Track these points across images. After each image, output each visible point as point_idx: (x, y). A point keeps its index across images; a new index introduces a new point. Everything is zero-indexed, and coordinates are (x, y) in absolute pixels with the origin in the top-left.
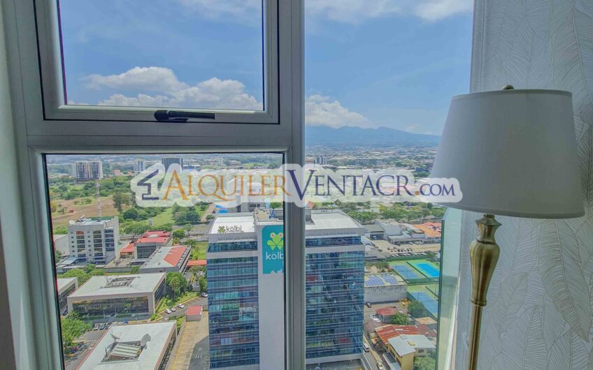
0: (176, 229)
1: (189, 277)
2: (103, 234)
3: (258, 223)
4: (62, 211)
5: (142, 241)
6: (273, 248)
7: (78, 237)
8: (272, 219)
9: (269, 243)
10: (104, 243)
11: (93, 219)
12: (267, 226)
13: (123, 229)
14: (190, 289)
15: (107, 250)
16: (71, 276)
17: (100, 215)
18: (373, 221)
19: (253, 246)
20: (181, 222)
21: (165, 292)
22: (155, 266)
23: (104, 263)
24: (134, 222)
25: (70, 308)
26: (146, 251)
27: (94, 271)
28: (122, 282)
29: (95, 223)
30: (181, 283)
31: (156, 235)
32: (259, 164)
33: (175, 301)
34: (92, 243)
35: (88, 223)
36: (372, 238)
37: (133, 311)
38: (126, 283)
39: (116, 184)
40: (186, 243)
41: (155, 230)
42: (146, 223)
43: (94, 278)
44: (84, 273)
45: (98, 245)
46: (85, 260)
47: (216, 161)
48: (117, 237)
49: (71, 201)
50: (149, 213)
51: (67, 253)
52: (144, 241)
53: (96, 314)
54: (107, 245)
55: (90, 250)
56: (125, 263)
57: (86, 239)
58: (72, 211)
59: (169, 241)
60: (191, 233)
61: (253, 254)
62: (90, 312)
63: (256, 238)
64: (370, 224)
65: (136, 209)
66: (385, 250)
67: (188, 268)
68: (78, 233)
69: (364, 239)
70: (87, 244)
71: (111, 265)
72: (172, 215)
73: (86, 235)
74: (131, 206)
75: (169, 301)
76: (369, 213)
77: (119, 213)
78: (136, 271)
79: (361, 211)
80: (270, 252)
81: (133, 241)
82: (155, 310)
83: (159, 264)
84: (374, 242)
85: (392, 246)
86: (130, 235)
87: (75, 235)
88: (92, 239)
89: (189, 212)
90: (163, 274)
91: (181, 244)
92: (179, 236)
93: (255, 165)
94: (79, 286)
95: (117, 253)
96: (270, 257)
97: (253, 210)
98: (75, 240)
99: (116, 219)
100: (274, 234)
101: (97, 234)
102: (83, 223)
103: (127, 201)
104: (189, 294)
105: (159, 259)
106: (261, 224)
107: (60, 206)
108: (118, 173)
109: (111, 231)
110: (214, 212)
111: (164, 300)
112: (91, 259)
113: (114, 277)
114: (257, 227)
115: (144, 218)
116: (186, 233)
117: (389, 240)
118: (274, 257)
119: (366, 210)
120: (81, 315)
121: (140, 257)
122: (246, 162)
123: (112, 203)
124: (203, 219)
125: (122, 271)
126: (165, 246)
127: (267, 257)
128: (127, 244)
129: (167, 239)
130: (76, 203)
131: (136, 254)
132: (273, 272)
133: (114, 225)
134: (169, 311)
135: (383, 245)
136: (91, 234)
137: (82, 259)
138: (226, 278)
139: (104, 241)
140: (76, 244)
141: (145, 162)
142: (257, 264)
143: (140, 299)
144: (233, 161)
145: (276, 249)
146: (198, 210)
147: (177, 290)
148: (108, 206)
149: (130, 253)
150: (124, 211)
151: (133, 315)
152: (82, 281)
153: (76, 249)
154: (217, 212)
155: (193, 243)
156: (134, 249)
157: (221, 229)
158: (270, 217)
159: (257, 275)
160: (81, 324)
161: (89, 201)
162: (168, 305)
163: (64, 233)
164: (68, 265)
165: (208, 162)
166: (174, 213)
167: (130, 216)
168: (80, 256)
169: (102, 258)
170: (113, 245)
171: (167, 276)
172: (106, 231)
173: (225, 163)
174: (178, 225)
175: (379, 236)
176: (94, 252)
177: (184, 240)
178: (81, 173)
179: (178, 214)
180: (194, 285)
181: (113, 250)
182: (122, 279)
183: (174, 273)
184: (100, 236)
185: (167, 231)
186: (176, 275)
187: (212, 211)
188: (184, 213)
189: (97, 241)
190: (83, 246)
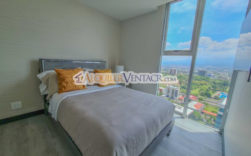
0: (200, 97)
1: (203, 116)
2: (175, 91)
7: (168, 90)
10: (174, 94)
13: (181, 91)
14: (202, 120)
15: (175, 96)
17: (175, 85)
22: (190, 106)
23: (173, 99)
24: (184, 90)
28: (178, 107)
29: (173, 87)
30: (199, 117)
31: (192, 97)
34: (171, 93)
35: (171, 87)
39: (180, 76)
40: (203, 103)
41: (192, 95)
45: (173, 94)
46: (168, 97)
48: (178, 93)
51: (165, 93)
55: (170, 94)
56: (179, 102)
57: (170, 91)
59: (196, 100)
60: (206, 100)
65: (185, 86)
67: (203, 112)
70: (170, 92)
71: (175, 101)
72: (199, 91)
73: (170, 90)
78: (183, 105)
81: (183, 96)
83: (192, 107)
86: (182, 94)
87: (167, 89)
88: (171, 91)
89: (207, 92)
91: (201, 102)
95: (178, 98)
99: (180, 87)
101: (173, 90)
102: (170, 86)
104: (201, 122)
105: (192, 105)
108: (181, 73)
109: (177, 91)
110: (219, 95)
112: (170, 97)
113: (176, 105)
116: (204, 99)
124: (213, 96)
125: (178, 104)
126: (194, 101)
128: (181, 96)
129: (196, 99)
131: (183, 100)
133: (178, 89)
137: (167, 96)
140: (167, 91)
146: (211, 92)
147: (197, 118)
149: (182, 99)
150: (182, 86)
153: (167, 93)
155: (207, 104)
163: (165, 87)
165: (219, 74)
166: (200, 91)
167: (183, 88)
170: (177, 95)
171: (194, 112)
172: (176, 90)
174: (201, 95)
178: (171, 72)
180: (204, 120)
181: (177, 96)
182: (179, 106)
183: (197, 112)
184: (174, 91)
185: (196, 96)
186: (197, 113)
187: (218, 94)
188: (204, 91)
189: (173, 92)
190: (169, 93)
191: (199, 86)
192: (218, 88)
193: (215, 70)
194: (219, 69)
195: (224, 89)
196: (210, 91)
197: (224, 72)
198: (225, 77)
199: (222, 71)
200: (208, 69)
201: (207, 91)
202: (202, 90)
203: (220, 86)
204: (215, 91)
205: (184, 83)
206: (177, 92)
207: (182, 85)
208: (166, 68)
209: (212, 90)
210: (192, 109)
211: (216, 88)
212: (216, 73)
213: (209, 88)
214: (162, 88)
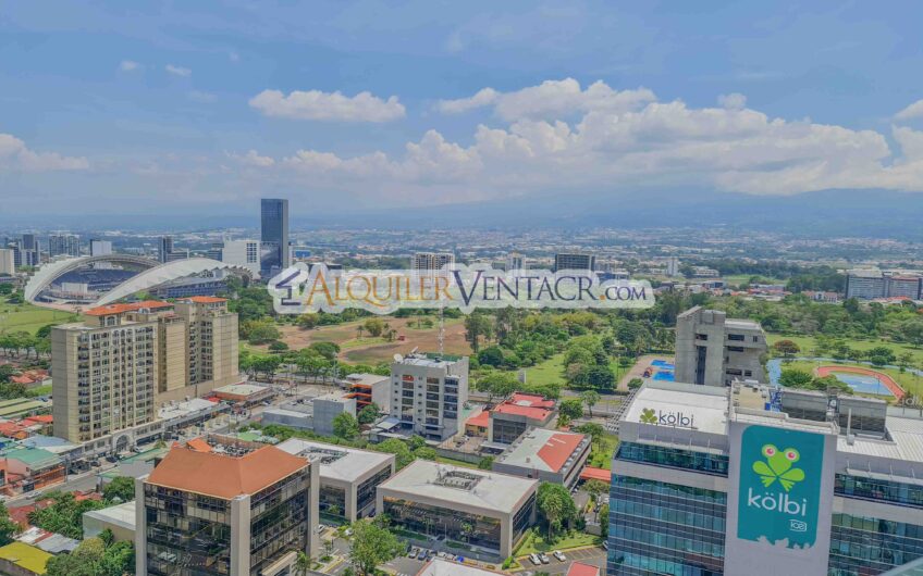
0: (567, 397)
1: (581, 501)
2: (442, 385)
3: (735, 417)
4: (389, 337)
5: (503, 410)
6: (768, 482)
7: (405, 385)
8: (772, 411)
9: (758, 467)
10: (441, 402)
11: (430, 357)
12: (754, 427)
13: (475, 383)
14: (581, 526)
15: (446, 416)
16: (387, 452)
17: (441, 351)
19: (718, 466)
20: (577, 383)
21: (532, 519)
22: (520, 462)
23: (438, 438)
24: (495, 373)
25: (380, 507)
26: (510, 430)
27: (422, 450)
28: (461, 481)
29: (431, 364)
30: (565, 510)
31: (529, 403)
32: (763, 278)
33: (549, 543)
34: (424, 399)
35: (420, 362)
37: (474, 541)
38: (467, 485)
40: (583, 430)
41: (528, 393)
42: (513, 376)
43: (419, 462)
44: (406, 450)
45: (432, 406)
46: (410, 427)
47: (662, 267)
48: (463, 396)
49: (403, 321)
50: (523, 358)
51: (387, 410)
52: (507, 410)
53: (415, 528)
54: (447, 406)
55: (418, 411)
56: (471, 446)
57: (416, 391)
58: (402, 338)
59: (550, 417)
60: (594, 409)
61: (717, 483)
62: (408, 523)
63: (726, 449)
65: (500, 348)
67: (582, 482)
68: (406, 377)
70: (416, 398)
71: (449, 444)
72: (562, 368)
73: (416, 383)
74: (493, 341)
75: (539, 540)
77: (472, 351)
78: (486, 465)
80: (760, 489)
81: (489, 407)
82: (510, 551)
83: (528, 460)
86: (485, 395)
87: (400, 380)
88: (424, 391)
89: (595, 367)
90: (533, 482)
91: (572, 428)
92: (570, 412)
93: (751, 281)
94: (397, 471)
95: (461, 425)
96: (759, 501)
97: (728, 384)
98: (400, 389)
100: (773, 448)
101: (433, 384)
102: (413, 362)
103: (487, 331)
104: (577, 535)
105: (527, 451)
106: (741, 418)
107: (386, 326)
109: (455, 382)
110: (647, 374)
111: (530, 535)
112: (420, 426)
113: (450, 468)
114: (731, 424)
115: (512, 366)
116: (585, 409)
118: (769, 503)
120: (394, 523)
121: (496, 439)
122: (731, 272)
123: (463, 331)
125: (465, 460)
126: (542, 426)
127: (751, 500)
128: (477, 410)
129: (548, 413)
130: (409, 324)
131: (490, 432)
132: (763, 539)
133: (460, 372)
134: (537, 561)
136: (424, 383)
137: (406, 426)
138: (651, 525)
139: (443, 396)
140: (400, 396)
141: (527, 259)
142: (724, 509)
143: (486, 521)
144: (701, 268)
145: (777, 487)
146: (613, 364)
147: (556, 521)
148: (456, 337)
149: (482, 429)
150: (481, 349)
151: (474, 548)
152: (402, 463)
153: (400, 405)
154: (654, 374)
155: (596, 431)
156: (489, 423)
157: (648, 414)
158: (767, 407)
159: (723, 536)
160: (392, 541)
161: (429, 324)
162: (537, 547)
163: (387, 374)
164: (385, 431)
165: (645, 266)
166: (566, 365)
167: (490, 359)
168: (404, 417)
169: (436, 429)
170: (456, 409)
171: (540, 488)
172: (447, 382)
173: (682, 271)
174: (572, 389)
176: (425, 416)
177: (580, 422)
179: (575, 368)
180: (589, 520)
181: (454, 417)
182: (463, 475)
183: (553, 486)
184: (437, 389)
185: (550, 397)
186: (556, 491)
187: (643, 371)
188: (584, 366)
189: (432, 396)
190: (411, 402)
191: (562, 337)
192: (640, 342)
193: (629, 248)
194: (643, 242)
195: (663, 342)
196: (610, 358)
197: (664, 254)
198: (669, 281)
199: (655, 252)
200: (602, 243)
201: (599, 360)
202: (573, 358)
203: (650, 328)
204: (631, 354)
205: (493, 334)
206: (456, 391)
207: (484, 344)
208: (393, 253)
209: (617, 356)
210: (531, 474)
211: (633, 341)
212: (634, 262)
213: (607, 344)
214: (367, 380)
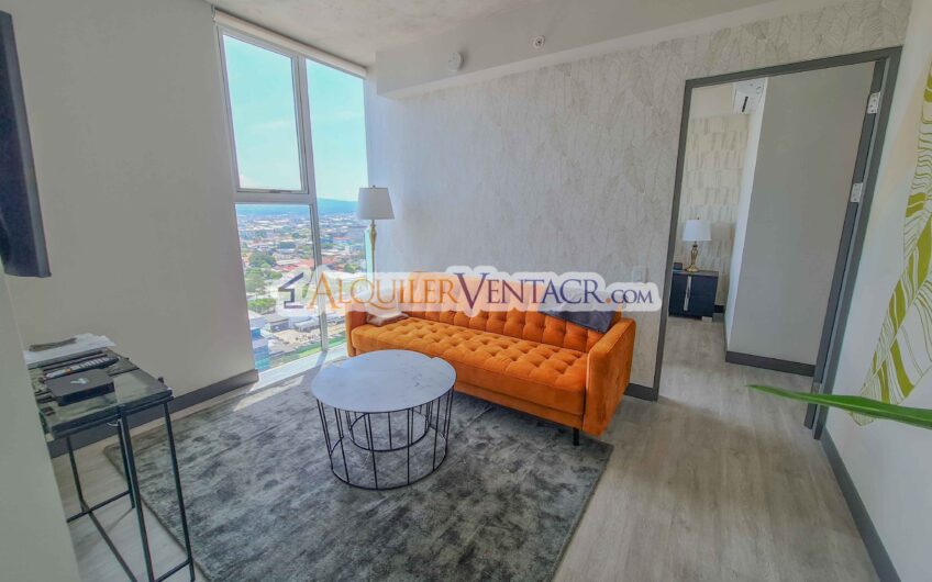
18: (271, 309)
36: (274, 330)
64: (269, 313)
66: (293, 341)
69: (264, 332)
76: (265, 300)
79: (254, 298)
84: (276, 334)
85: (300, 335)
117: (297, 328)
119: (261, 297)
135: (288, 336)
175: (283, 325)
